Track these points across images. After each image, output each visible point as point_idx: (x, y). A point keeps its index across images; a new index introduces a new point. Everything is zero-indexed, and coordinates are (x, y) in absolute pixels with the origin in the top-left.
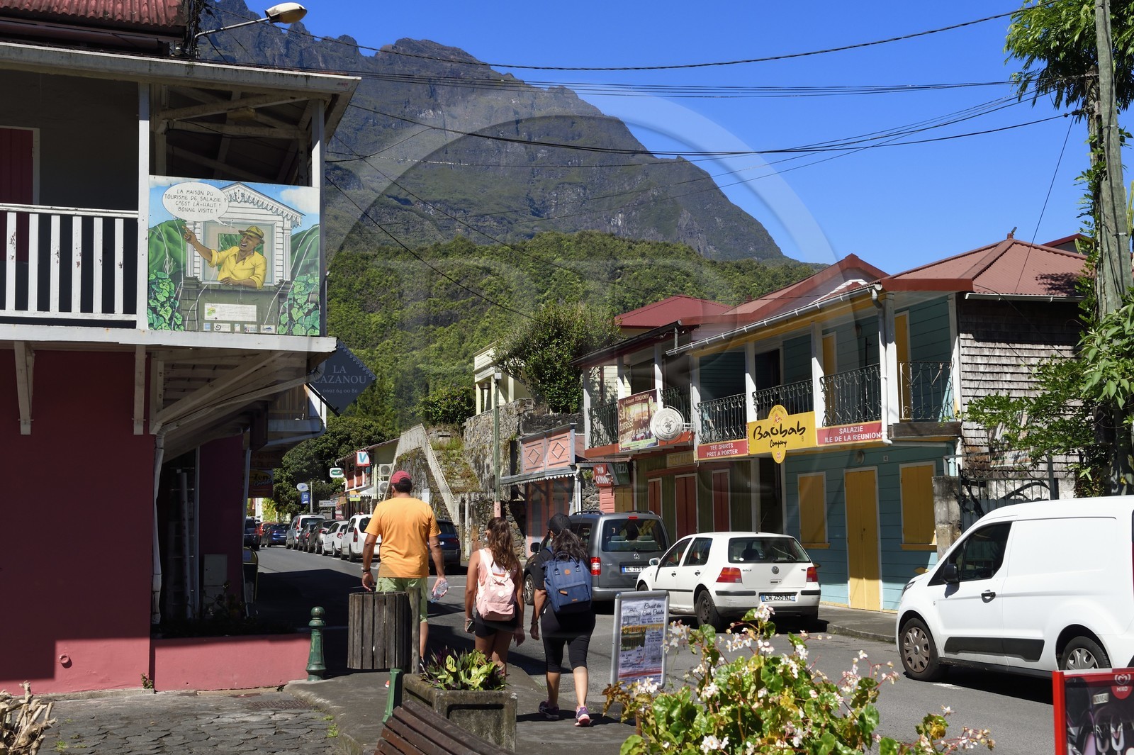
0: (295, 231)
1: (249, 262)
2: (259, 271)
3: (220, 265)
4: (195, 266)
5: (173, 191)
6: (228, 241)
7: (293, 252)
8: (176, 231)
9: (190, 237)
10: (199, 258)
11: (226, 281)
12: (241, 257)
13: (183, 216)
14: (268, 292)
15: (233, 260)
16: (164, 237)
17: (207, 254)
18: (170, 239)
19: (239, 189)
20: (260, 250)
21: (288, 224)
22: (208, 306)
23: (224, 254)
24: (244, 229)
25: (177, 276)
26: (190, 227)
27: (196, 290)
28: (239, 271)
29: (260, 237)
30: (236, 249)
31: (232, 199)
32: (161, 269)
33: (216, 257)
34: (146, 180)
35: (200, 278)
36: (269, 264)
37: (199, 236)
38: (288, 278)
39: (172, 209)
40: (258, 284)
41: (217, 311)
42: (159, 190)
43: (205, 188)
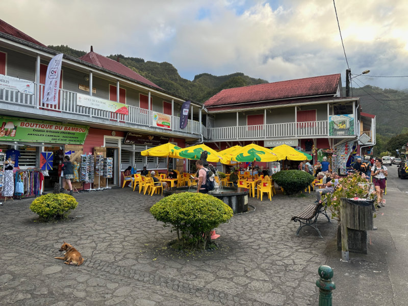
3: (339, 126)
4: (336, 127)
5: (332, 117)
6: (340, 123)
7: (350, 123)
8: (333, 123)
9: (335, 123)
11: (340, 128)
12: (342, 125)
14: (346, 130)
16: (331, 123)
17: (337, 125)
19: (342, 116)
20: (345, 124)
21: (349, 120)
22: (337, 132)
24: (342, 121)
25: (333, 128)
27: (336, 130)
28: (342, 127)
29: (345, 122)
32: (331, 128)
34: (329, 116)
36: (346, 126)
38: (349, 127)
39: (332, 119)
41: (339, 133)
42: (330, 117)
43: (337, 116)
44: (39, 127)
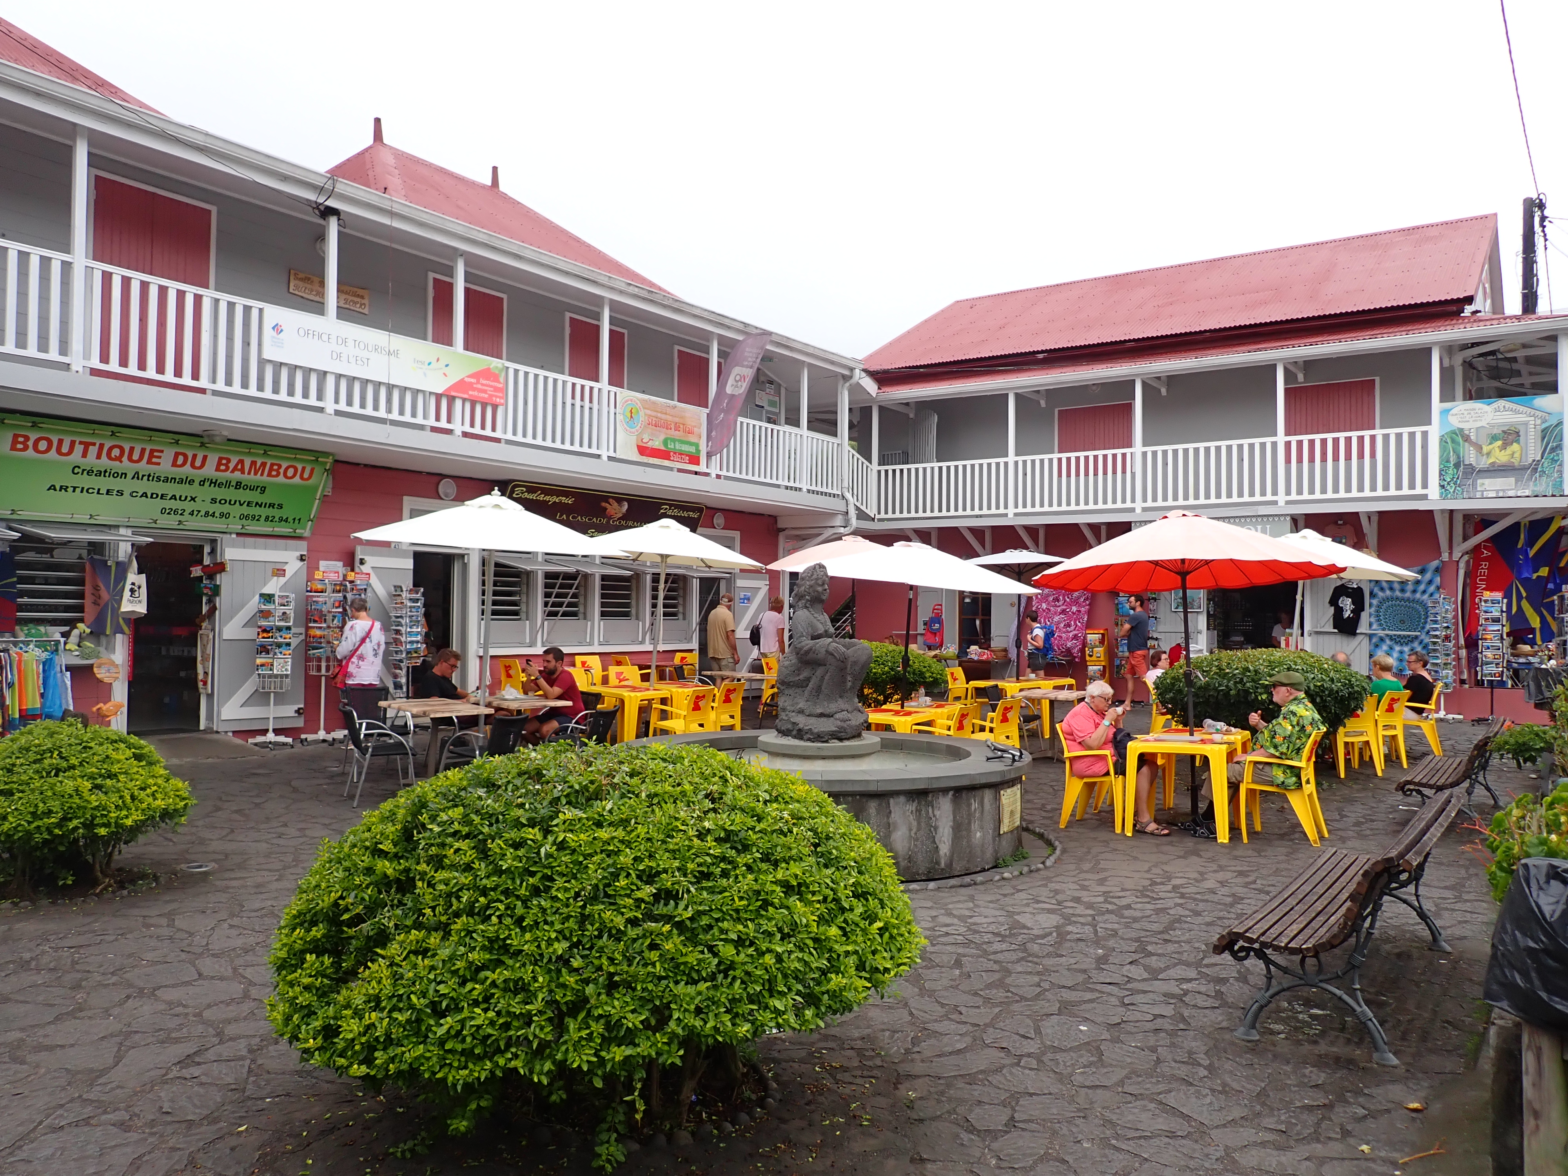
0: (1544, 426)
1: (1509, 450)
2: (1517, 455)
3: (1488, 454)
4: (1471, 457)
5: (1453, 411)
7: (1543, 438)
9: (1467, 439)
10: (1473, 451)
11: (1493, 464)
12: (1504, 447)
13: (1461, 426)
14: (1524, 469)
15: (1497, 450)
16: (1449, 441)
17: (1479, 448)
18: (1453, 441)
19: (1502, 403)
20: (1518, 442)
21: (1539, 422)
22: (1479, 481)
23: (1491, 447)
24: (1505, 429)
25: (1458, 464)
26: (1467, 432)
27: (1471, 472)
28: (1501, 457)
29: (1518, 434)
30: (1500, 443)
31: (1497, 410)
32: (1448, 461)
33: (1485, 449)
34: (1437, 406)
35: (1474, 464)
36: (1524, 451)
37: (1473, 438)
38: (1539, 458)
39: (1455, 422)
40: (1516, 464)
41: (1488, 484)
42: (1447, 411)
43: (1477, 406)
44: (99, 457)
